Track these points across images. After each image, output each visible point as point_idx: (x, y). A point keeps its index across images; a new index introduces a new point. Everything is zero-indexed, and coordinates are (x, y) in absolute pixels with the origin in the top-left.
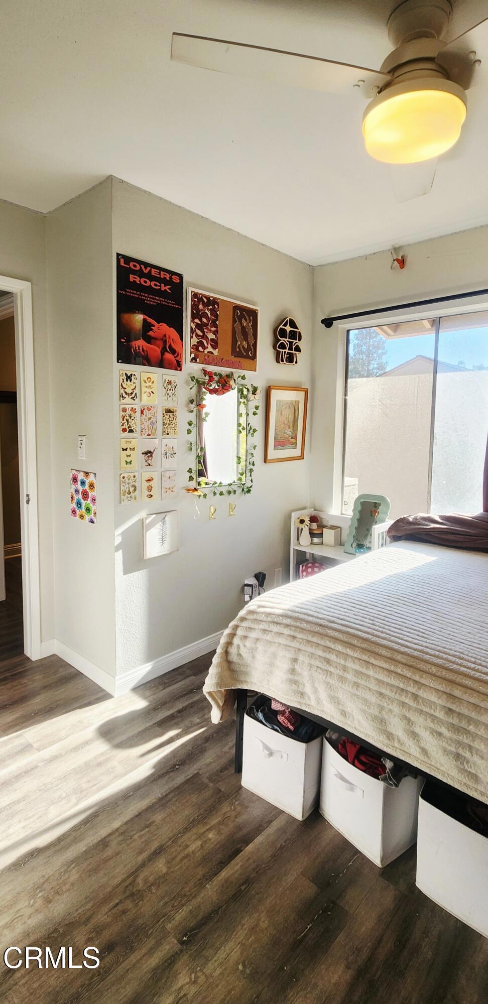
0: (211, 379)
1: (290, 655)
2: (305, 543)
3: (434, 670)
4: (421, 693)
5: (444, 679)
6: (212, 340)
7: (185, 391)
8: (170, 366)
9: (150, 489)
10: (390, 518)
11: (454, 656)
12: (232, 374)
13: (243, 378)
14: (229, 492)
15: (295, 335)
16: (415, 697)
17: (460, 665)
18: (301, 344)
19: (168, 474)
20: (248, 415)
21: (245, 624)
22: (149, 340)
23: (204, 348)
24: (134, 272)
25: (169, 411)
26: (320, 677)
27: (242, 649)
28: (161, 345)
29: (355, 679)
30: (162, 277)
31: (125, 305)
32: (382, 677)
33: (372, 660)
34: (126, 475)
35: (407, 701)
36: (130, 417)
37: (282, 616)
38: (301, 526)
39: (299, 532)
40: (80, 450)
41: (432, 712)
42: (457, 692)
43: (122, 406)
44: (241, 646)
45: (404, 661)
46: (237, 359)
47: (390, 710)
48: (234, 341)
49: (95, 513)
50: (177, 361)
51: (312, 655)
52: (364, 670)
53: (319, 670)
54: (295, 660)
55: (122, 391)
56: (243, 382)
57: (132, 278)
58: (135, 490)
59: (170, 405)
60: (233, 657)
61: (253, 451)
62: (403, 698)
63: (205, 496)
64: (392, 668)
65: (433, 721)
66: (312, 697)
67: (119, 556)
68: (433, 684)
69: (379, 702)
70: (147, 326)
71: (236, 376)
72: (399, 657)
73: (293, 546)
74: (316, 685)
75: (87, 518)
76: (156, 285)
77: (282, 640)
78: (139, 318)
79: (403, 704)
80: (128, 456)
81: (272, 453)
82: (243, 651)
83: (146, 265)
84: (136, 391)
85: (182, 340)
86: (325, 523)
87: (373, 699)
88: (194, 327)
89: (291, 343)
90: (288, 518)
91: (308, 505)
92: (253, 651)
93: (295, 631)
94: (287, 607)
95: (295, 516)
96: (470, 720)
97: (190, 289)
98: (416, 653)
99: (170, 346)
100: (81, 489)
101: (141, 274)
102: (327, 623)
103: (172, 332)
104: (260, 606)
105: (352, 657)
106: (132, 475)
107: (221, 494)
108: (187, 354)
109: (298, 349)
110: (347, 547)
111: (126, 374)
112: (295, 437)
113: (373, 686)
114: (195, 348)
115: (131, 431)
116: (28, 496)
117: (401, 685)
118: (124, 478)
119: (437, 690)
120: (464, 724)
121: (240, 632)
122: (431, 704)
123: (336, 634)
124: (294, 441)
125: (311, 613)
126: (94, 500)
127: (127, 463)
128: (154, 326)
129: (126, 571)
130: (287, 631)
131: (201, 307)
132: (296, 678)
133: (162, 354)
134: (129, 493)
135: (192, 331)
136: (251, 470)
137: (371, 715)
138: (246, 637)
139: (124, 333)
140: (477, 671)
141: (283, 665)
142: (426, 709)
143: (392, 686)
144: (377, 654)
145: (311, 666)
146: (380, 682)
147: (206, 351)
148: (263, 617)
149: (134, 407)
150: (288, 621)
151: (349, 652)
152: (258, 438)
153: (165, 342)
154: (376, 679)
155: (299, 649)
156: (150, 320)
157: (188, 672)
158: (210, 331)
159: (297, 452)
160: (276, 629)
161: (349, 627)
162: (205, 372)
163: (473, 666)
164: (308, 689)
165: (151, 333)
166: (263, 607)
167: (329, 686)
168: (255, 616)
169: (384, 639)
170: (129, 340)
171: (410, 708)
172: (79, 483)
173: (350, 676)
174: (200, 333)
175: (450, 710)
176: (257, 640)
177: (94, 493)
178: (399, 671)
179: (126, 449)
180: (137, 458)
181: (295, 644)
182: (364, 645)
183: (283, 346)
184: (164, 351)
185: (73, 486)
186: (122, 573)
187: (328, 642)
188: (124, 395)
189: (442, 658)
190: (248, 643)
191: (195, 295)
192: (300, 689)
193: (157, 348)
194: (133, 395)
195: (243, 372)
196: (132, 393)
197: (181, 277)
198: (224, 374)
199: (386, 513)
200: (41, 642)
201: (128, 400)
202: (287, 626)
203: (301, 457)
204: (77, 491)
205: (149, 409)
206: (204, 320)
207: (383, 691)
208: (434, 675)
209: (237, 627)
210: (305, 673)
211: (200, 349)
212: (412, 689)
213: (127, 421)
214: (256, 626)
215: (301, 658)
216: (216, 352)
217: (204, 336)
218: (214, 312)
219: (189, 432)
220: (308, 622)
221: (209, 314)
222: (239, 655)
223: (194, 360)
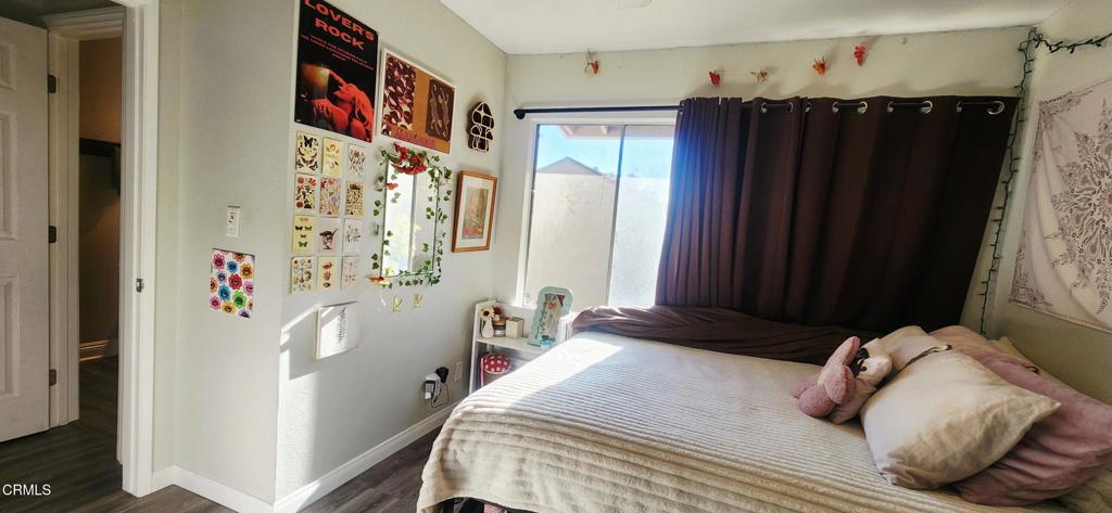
0: (404, 156)
1: (518, 455)
2: (488, 337)
3: (663, 455)
4: (654, 479)
5: (673, 463)
6: (406, 112)
7: (372, 167)
8: (357, 135)
9: (327, 276)
10: (574, 310)
11: (676, 440)
12: (425, 153)
13: (437, 159)
14: (416, 282)
15: (488, 122)
16: (648, 483)
17: (684, 448)
18: (493, 131)
19: (350, 260)
20: (439, 199)
21: (461, 427)
22: (335, 100)
23: (398, 120)
24: (322, 17)
25: (354, 187)
26: (551, 474)
27: (460, 454)
28: (350, 109)
29: (588, 473)
30: (354, 29)
31: (309, 53)
32: (616, 468)
33: (605, 452)
34: (299, 259)
35: (641, 488)
36: (308, 190)
37: (504, 415)
38: (485, 318)
39: (482, 324)
40: (230, 226)
41: (664, 496)
42: (686, 474)
43: (298, 176)
44: (458, 451)
45: (635, 450)
46: (432, 138)
47: (625, 500)
48: (429, 119)
49: (251, 305)
50: (367, 130)
51: (541, 454)
52: (597, 463)
53: (549, 468)
54: (523, 460)
55: (299, 157)
56: (436, 163)
57: (318, 23)
58: (309, 277)
59: (355, 180)
60: (450, 465)
61: (442, 239)
62: (637, 486)
63: (390, 286)
64: (625, 458)
65: (665, 504)
66: (541, 496)
67: (285, 357)
68: (665, 469)
69: (613, 492)
70: (333, 84)
71: (429, 156)
72: (630, 447)
73: (476, 339)
74: (547, 484)
75: (237, 310)
76: (346, 37)
77: (507, 441)
78: (324, 73)
79: (637, 492)
80: (302, 236)
81: (460, 243)
82: (461, 457)
83: (337, 11)
84: (317, 159)
85: (373, 106)
86: (507, 315)
87: (607, 490)
88: (387, 95)
89: (484, 129)
90: (473, 309)
91: (490, 296)
92: (472, 455)
93: (521, 430)
94: (508, 405)
95: (478, 307)
96: (699, 498)
97: (386, 51)
98: (644, 441)
99: (359, 112)
100: (228, 274)
101: (330, 21)
102: (553, 419)
103: (362, 97)
104: (476, 406)
105: (583, 451)
106: (307, 259)
107: (408, 283)
108: (378, 125)
109: (490, 136)
110: (532, 339)
111: (305, 138)
112: (483, 227)
113: (607, 478)
114: (388, 118)
115: (308, 207)
116: (139, 280)
117: (635, 474)
118: (296, 262)
119: (668, 474)
120: (694, 503)
121: (456, 436)
122: (664, 488)
123: (565, 430)
124: (480, 230)
125: (534, 409)
126: (250, 288)
127: (301, 244)
128: (341, 85)
129: (293, 376)
130: (511, 431)
131: (396, 73)
132: (524, 479)
133: (350, 120)
134: (302, 281)
135: (385, 99)
136: (439, 259)
137: (604, 506)
138: (463, 441)
139: (305, 87)
140: (699, 452)
141: (508, 465)
142: (660, 494)
143: (625, 475)
144: (608, 445)
145: (540, 464)
146: (613, 473)
147: (399, 124)
148: (483, 418)
149: (314, 178)
150: (512, 420)
151: (581, 446)
152: (447, 226)
153: (354, 106)
154: (610, 471)
155: (527, 449)
156: (337, 77)
157: (364, 484)
158: (405, 102)
159: (482, 242)
160: (498, 429)
161: (578, 421)
162: (397, 147)
163: (694, 448)
164: (536, 489)
165: (337, 93)
166: (482, 407)
167: (560, 483)
168: (473, 418)
169: (612, 430)
170: (311, 97)
171: (643, 494)
172: (226, 266)
173: (583, 471)
174: (393, 102)
175: (681, 491)
176: (477, 442)
177: (250, 280)
178: (632, 460)
179: (301, 228)
180: (314, 239)
181: (523, 444)
182: (595, 438)
183: (476, 131)
184: (352, 116)
185: (216, 271)
186: (288, 377)
187: (558, 439)
188: (302, 162)
189: (667, 444)
190: (466, 448)
191: (391, 59)
192: (528, 489)
193: (344, 112)
194: (313, 164)
195: (437, 153)
196: (311, 162)
197: (375, 34)
198: (416, 152)
199: (569, 306)
200: (153, 471)
201: (306, 168)
202: (512, 425)
203: (487, 248)
204: (222, 277)
205: (331, 183)
206: (399, 89)
207: (617, 481)
208: (664, 461)
209: (451, 431)
210: (534, 472)
211: (393, 120)
212: (644, 476)
213: (304, 193)
214: (475, 429)
215: (529, 457)
216: (409, 127)
217: (398, 107)
218: (409, 81)
219: (376, 213)
220: (534, 419)
221: (404, 82)
222: (456, 461)
223: (386, 132)
